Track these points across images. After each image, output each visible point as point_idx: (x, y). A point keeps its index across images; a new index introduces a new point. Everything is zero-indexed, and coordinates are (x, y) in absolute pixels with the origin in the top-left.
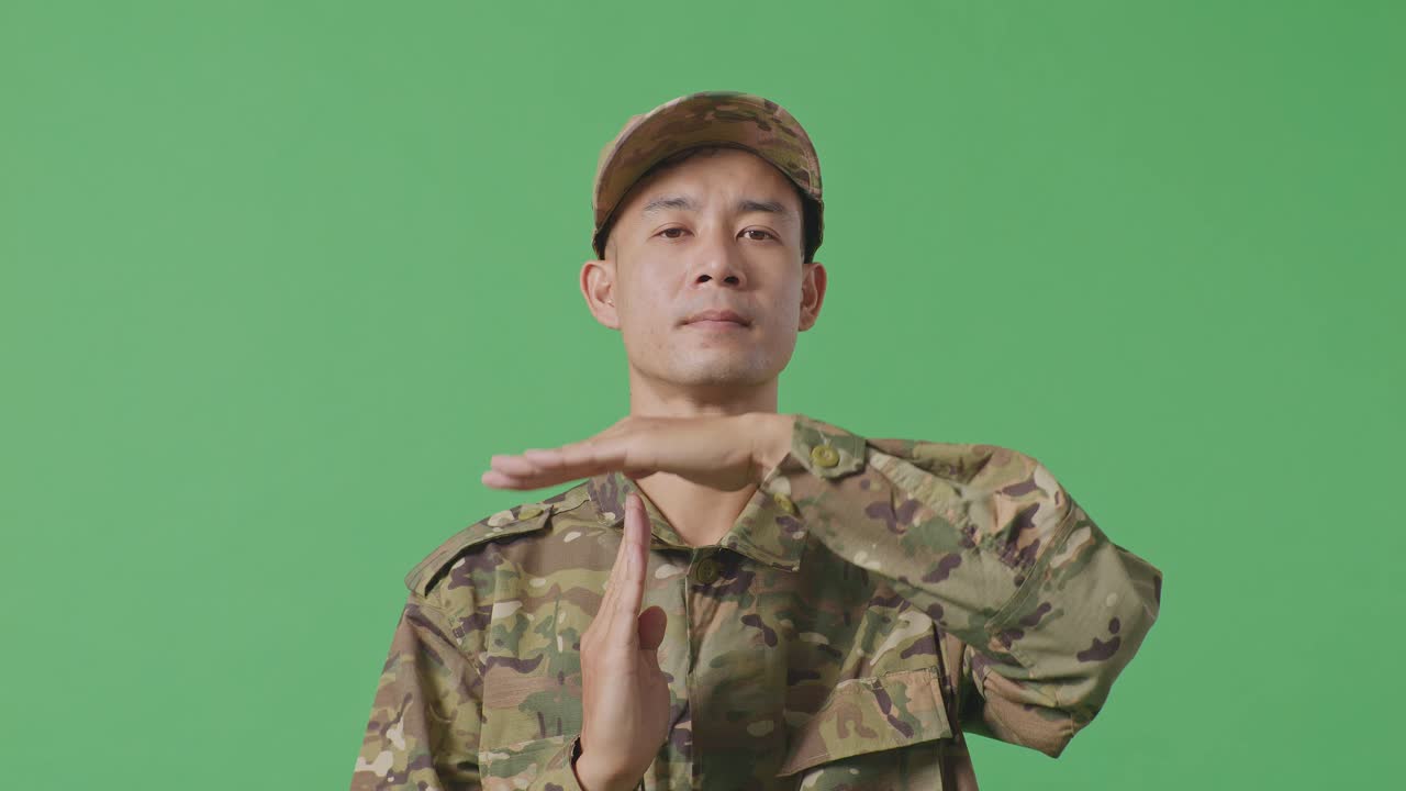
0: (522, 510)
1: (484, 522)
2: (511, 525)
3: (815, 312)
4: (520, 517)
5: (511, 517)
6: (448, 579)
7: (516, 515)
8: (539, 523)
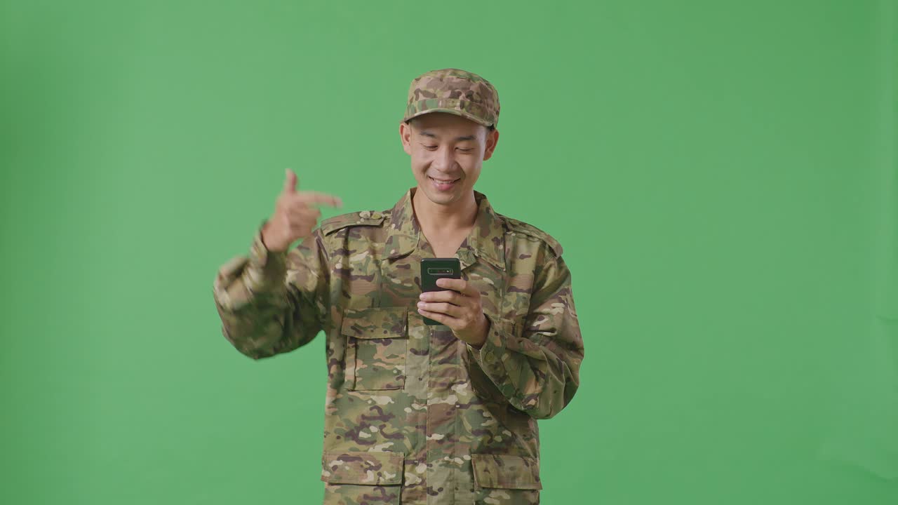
0: (374, 214)
1: (359, 213)
2: (368, 219)
3: (492, 150)
4: (373, 217)
5: (369, 215)
6: (336, 234)
7: (371, 215)
8: (378, 223)
